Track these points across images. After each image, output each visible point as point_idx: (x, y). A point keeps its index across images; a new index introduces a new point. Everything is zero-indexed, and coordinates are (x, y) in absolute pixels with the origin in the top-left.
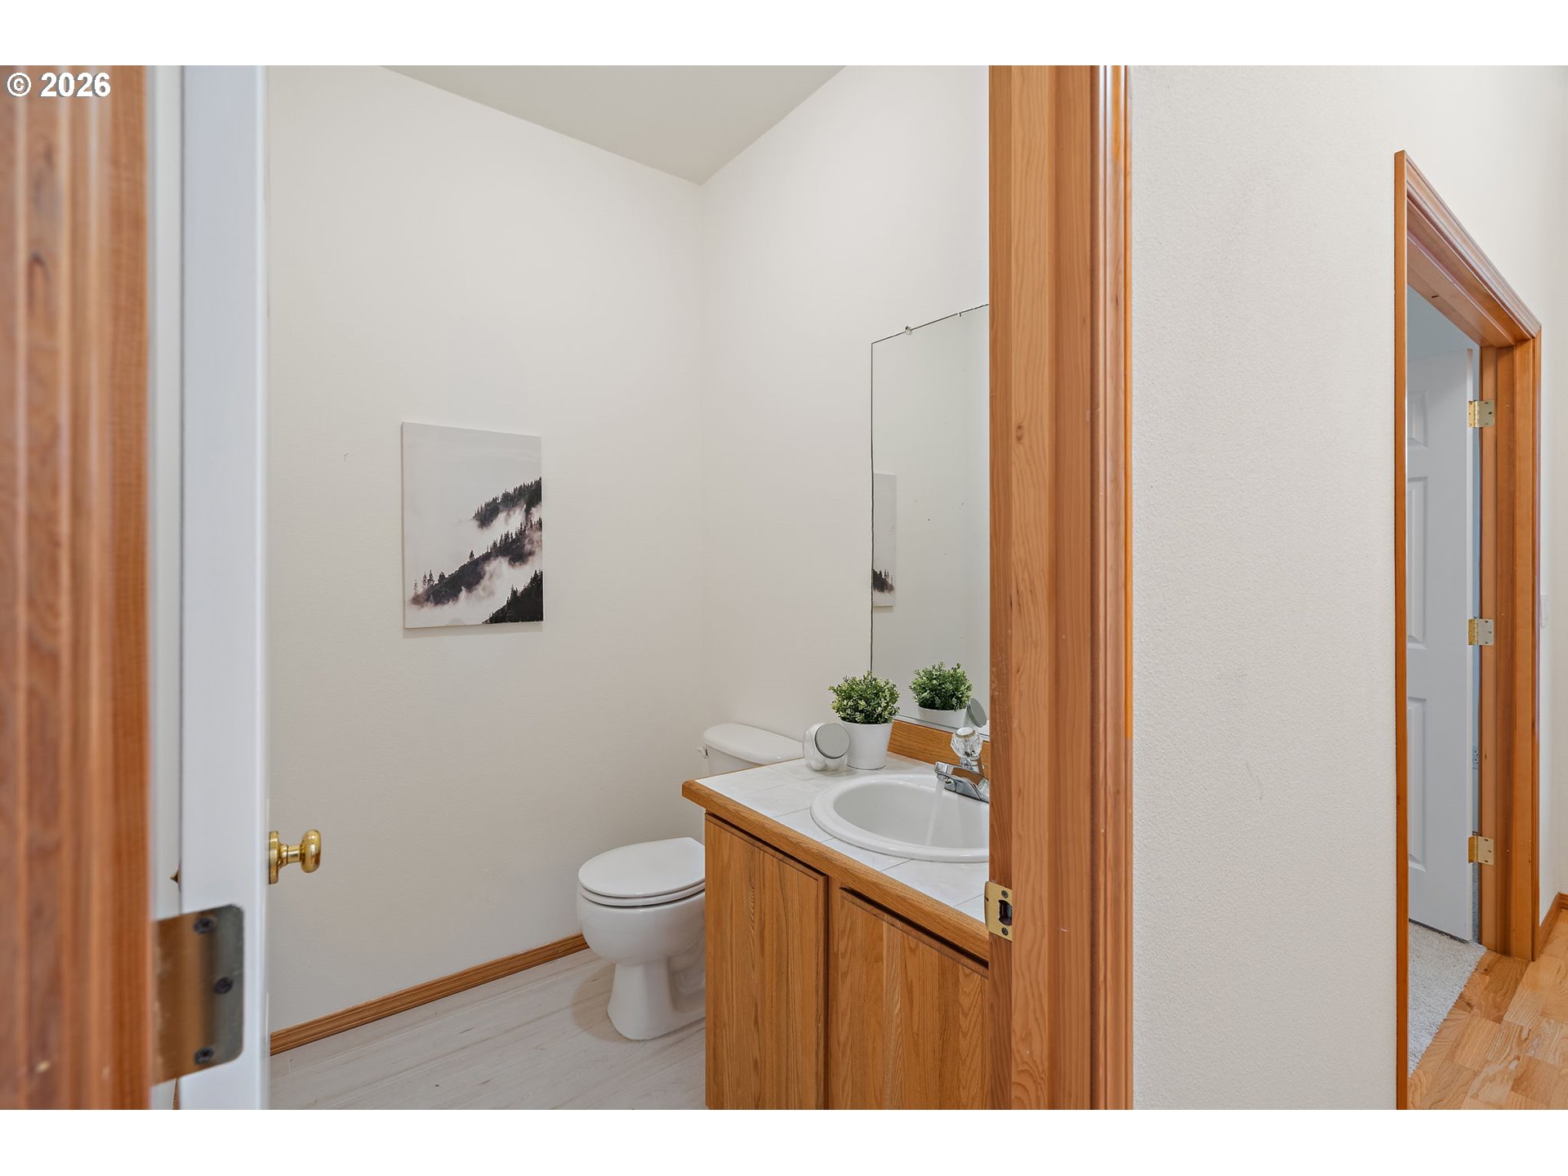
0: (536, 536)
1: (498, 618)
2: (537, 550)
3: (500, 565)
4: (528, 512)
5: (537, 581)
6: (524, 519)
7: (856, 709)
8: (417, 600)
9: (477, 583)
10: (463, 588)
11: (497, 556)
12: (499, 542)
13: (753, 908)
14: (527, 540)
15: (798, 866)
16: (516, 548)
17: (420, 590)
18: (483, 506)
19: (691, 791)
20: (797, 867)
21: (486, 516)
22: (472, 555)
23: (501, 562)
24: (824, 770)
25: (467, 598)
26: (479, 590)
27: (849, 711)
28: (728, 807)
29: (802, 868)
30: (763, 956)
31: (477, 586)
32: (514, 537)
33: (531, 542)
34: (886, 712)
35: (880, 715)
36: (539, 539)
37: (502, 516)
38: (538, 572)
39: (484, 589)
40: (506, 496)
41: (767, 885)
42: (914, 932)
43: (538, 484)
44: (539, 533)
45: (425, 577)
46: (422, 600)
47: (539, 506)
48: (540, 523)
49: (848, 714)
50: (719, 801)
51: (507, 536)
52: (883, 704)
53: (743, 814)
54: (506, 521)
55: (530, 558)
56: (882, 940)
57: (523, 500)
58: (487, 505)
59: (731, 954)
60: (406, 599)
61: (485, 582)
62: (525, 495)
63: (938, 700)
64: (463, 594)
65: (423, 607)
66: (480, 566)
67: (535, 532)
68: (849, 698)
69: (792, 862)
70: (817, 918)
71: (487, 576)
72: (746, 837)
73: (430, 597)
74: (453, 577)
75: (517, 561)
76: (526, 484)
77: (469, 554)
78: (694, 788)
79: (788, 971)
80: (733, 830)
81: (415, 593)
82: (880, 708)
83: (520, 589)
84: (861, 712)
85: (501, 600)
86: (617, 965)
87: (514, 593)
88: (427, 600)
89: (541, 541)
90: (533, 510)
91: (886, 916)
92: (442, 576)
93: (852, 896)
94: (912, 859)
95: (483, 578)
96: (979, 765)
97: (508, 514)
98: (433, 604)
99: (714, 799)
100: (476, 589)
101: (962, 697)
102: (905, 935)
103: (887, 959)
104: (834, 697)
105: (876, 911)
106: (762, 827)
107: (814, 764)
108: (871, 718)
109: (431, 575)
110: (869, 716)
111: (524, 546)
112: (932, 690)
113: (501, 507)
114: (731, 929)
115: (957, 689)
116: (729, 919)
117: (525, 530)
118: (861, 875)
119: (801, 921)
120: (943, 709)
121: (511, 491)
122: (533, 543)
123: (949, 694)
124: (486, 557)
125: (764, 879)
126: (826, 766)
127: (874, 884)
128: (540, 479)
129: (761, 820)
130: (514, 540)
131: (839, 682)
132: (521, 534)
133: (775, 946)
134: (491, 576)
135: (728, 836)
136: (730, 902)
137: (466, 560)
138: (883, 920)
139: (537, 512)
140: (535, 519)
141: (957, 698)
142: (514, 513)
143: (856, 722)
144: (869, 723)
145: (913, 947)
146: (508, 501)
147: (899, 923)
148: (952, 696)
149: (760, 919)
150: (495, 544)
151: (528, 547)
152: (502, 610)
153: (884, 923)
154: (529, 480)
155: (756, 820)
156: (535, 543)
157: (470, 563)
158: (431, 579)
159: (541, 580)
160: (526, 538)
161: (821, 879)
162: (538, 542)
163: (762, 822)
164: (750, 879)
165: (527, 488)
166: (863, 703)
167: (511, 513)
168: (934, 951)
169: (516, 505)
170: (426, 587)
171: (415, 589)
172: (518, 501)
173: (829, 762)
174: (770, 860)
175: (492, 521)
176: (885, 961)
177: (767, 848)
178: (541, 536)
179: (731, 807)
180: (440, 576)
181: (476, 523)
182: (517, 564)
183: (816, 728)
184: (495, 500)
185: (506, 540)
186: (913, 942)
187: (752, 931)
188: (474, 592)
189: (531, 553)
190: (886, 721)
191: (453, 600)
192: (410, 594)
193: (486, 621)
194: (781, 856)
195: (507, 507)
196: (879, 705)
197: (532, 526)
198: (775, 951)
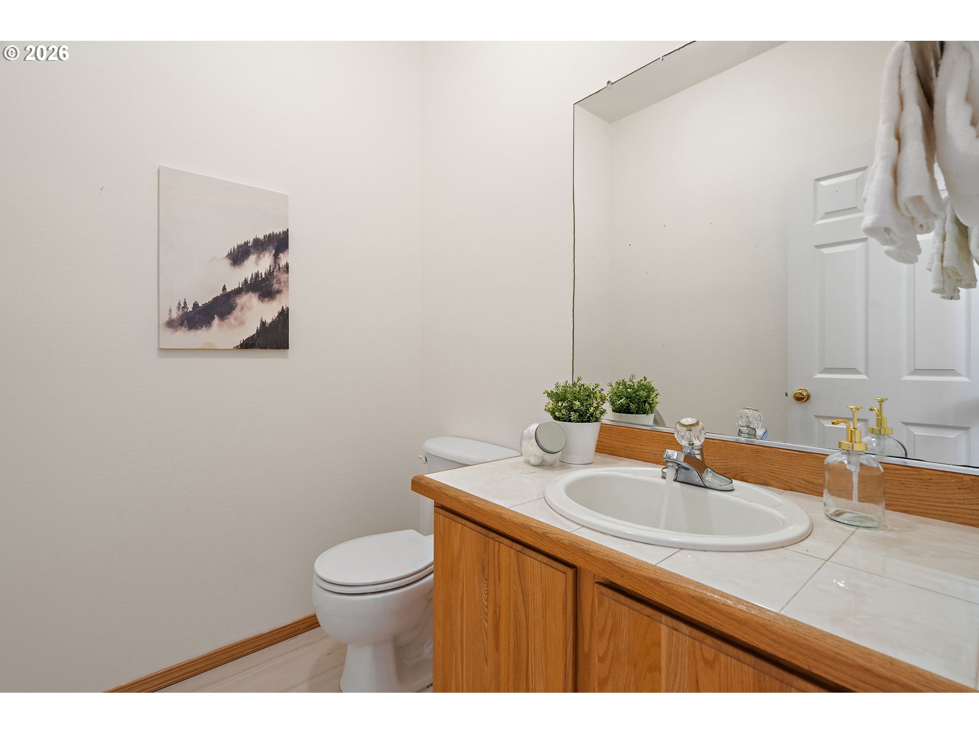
0: (283, 277)
1: (248, 345)
2: (284, 289)
3: (251, 300)
4: (276, 256)
5: (284, 315)
6: (273, 262)
7: (571, 409)
8: (171, 324)
9: (229, 313)
10: (215, 316)
11: (248, 291)
12: (249, 279)
13: (487, 600)
14: (275, 280)
15: (540, 557)
16: (265, 286)
17: (175, 315)
18: (236, 247)
19: (420, 486)
20: (539, 559)
21: (238, 256)
22: (224, 288)
23: (251, 297)
24: (542, 465)
25: (220, 325)
26: (231, 319)
27: (564, 412)
28: (459, 498)
29: (545, 559)
30: (498, 650)
31: (229, 316)
32: (263, 276)
33: (279, 282)
34: (598, 412)
35: (592, 415)
36: (285, 280)
37: (253, 258)
38: (284, 308)
39: (236, 319)
40: (256, 241)
41: (503, 577)
42: (710, 640)
43: (286, 234)
44: (286, 276)
45: (179, 304)
46: (176, 325)
47: (286, 253)
48: (287, 266)
49: (563, 415)
50: (451, 493)
51: (257, 275)
52: (595, 405)
53: (477, 505)
54: (257, 262)
55: (278, 296)
56: (659, 646)
57: (271, 245)
58: (239, 247)
59: (462, 646)
60: (161, 323)
61: (236, 312)
62: (273, 242)
63: (633, 406)
64: (216, 321)
65: (177, 331)
66: (232, 299)
67: (282, 274)
68: (563, 400)
69: (533, 554)
70: (565, 613)
71: (238, 308)
72: (478, 528)
73: (184, 322)
74: (206, 306)
75: (266, 297)
76: (275, 233)
77: (222, 288)
78: (422, 482)
79: (527, 669)
80: (464, 521)
81: (170, 318)
82: (592, 408)
83: (269, 321)
84: (575, 411)
85: (251, 330)
86: (349, 646)
87: (263, 324)
88: (182, 324)
89: (288, 282)
90: (281, 255)
91: (664, 618)
92: (196, 305)
93: (614, 592)
94: (682, 549)
95: (234, 309)
96: (702, 454)
97: (259, 257)
98: (187, 329)
99: (445, 492)
100: (228, 318)
101: (653, 403)
102: (697, 643)
103: (668, 670)
104: (547, 400)
105: (649, 611)
106: (500, 517)
107: (533, 460)
108: (585, 417)
109: (185, 303)
110: (582, 416)
111: (272, 285)
112: (627, 398)
113: (252, 250)
114: (462, 620)
115: (648, 397)
116: (459, 610)
117: (273, 272)
118: (632, 570)
119: (544, 617)
120: (636, 414)
121: (261, 237)
122: (280, 283)
123: (642, 400)
124: (238, 292)
125: (499, 571)
126: (543, 461)
127: (653, 581)
128: (288, 230)
129: (498, 510)
130: (263, 280)
131: (552, 388)
132: (270, 274)
133: (512, 641)
134: (242, 308)
135: (458, 528)
136: (460, 593)
137: (219, 293)
138: (661, 622)
139: (284, 257)
140: (282, 263)
141: (649, 404)
142: (264, 256)
143: (570, 421)
144: (582, 422)
145: (711, 658)
146: (259, 245)
147: (684, 628)
148: (645, 402)
149: (495, 612)
150: (246, 281)
151: (276, 286)
152: (252, 337)
153: (662, 626)
154: (278, 230)
155: (493, 511)
156: (282, 283)
157: (222, 296)
158: (185, 306)
159: (287, 315)
160: (274, 278)
161: (570, 572)
162: (285, 283)
163: (499, 514)
164: (483, 572)
165: (276, 236)
166: (577, 403)
167: (261, 256)
168: (746, 667)
169: (266, 249)
170: (181, 312)
171: (170, 314)
172: (268, 246)
173: (549, 458)
174: (506, 551)
175: (243, 261)
176: (664, 671)
177: (502, 539)
178: (288, 278)
179: (463, 499)
180: (194, 304)
181: (228, 262)
182: (266, 299)
183: (534, 427)
184: (246, 243)
185: (256, 278)
186: (710, 653)
187: (485, 623)
188: (226, 321)
189: (279, 292)
190: (597, 420)
191: (206, 326)
192: (165, 318)
193: (237, 347)
194: (519, 547)
195: (258, 250)
196: (591, 405)
197: (279, 269)
198: (512, 645)
